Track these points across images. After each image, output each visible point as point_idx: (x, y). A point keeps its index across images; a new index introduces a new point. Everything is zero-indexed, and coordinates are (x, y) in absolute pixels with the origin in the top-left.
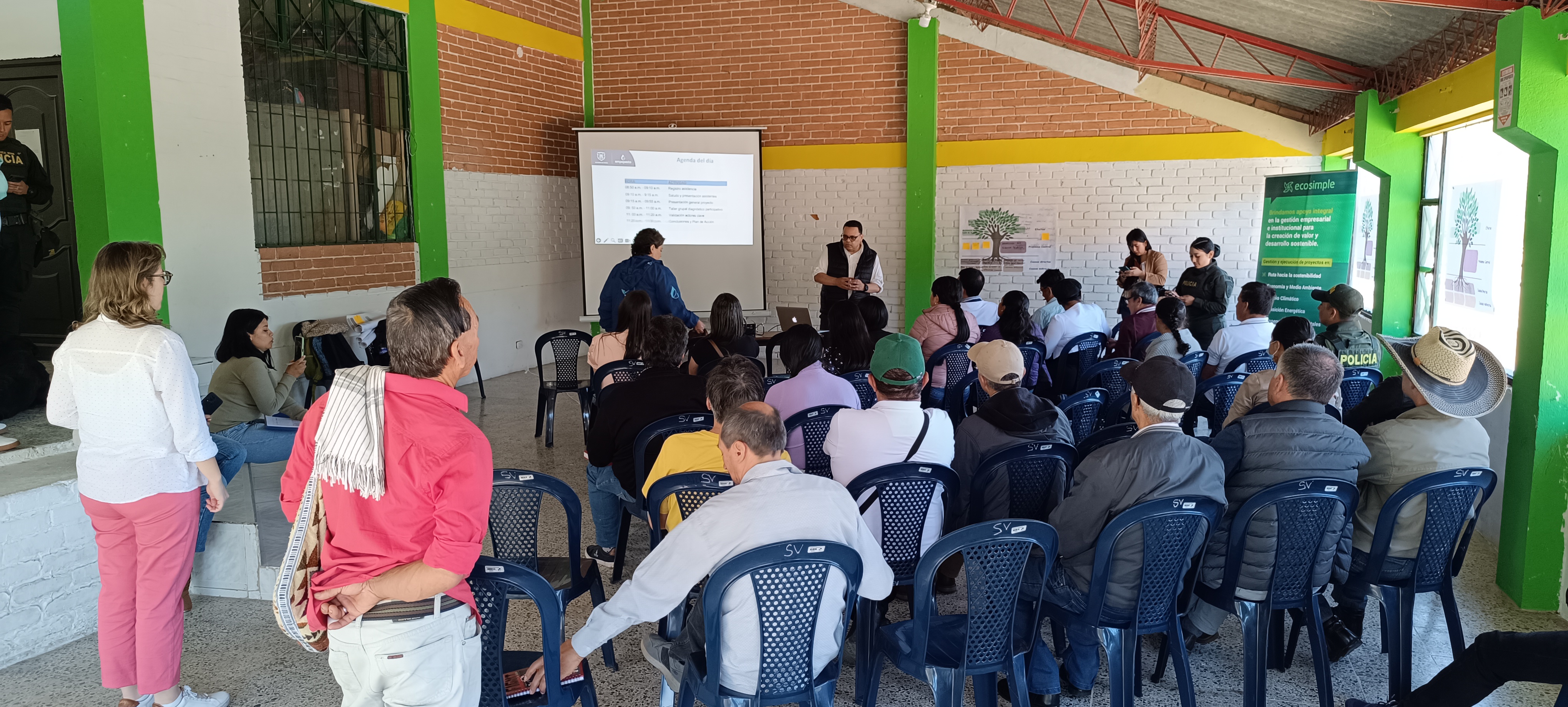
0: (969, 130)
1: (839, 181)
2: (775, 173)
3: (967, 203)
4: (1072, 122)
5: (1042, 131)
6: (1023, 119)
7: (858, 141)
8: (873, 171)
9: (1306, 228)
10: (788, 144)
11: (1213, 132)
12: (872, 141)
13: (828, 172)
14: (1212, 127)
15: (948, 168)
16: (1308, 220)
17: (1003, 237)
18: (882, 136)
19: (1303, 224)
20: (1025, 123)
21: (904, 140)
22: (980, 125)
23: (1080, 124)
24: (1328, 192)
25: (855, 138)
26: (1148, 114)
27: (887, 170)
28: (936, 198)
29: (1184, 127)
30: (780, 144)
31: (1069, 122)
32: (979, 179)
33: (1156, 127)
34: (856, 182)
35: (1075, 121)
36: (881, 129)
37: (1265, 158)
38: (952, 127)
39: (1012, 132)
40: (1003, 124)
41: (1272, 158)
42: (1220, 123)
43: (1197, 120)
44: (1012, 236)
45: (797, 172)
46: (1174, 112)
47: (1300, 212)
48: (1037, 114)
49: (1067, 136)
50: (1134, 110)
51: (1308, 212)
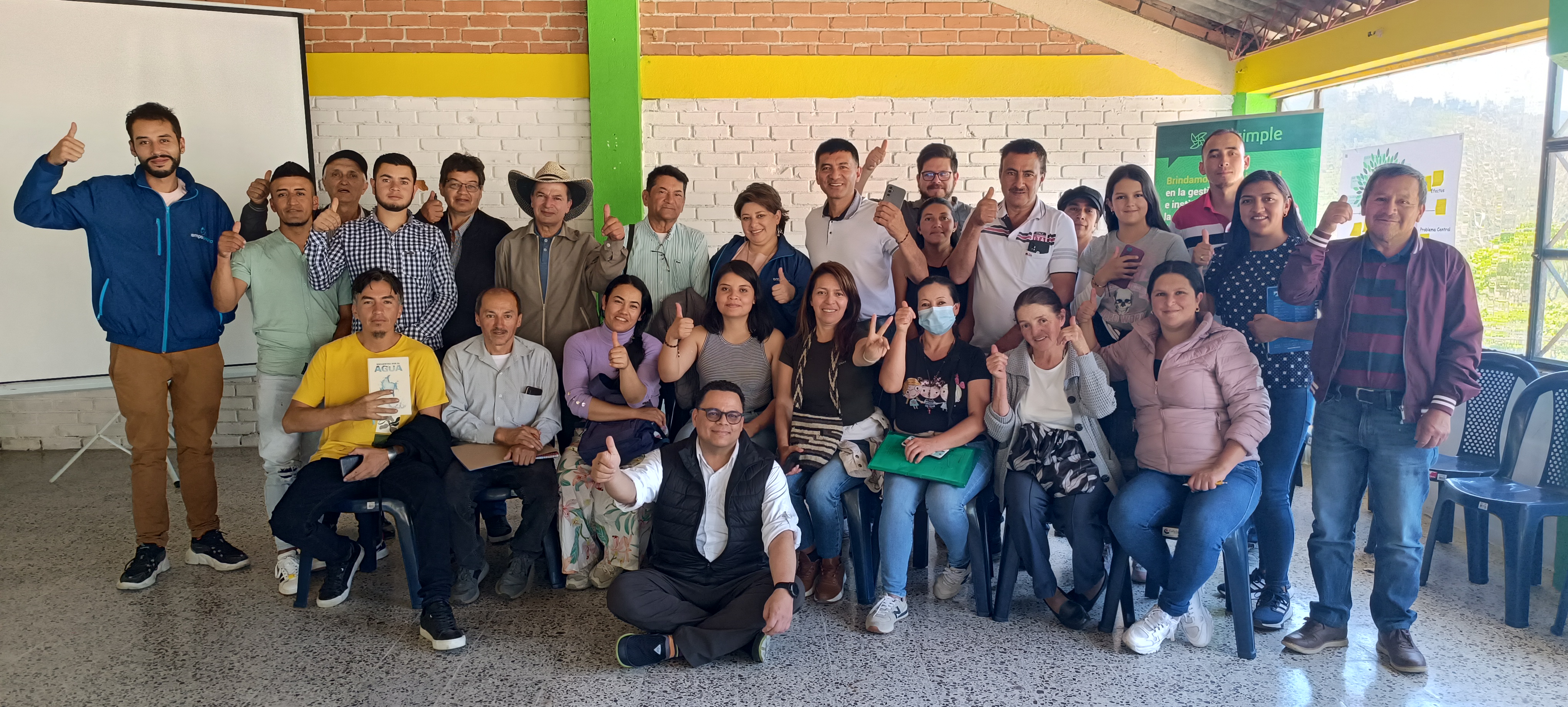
0: (692, 36)
1: (463, 119)
2: (336, 103)
3: (696, 164)
4: (866, 29)
5: (817, 43)
6: (786, 22)
7: (496, 49)
8: (524, 103)
10: (359, 48)
11: (1080, 54)
12: (519, 49)
13: (443, 103)
14: (1078, 46)
15: (662, 102)
18: (541, 41)
20: (789, 28)
21: (588, 53)
22: (713, 29)
23: (878, 33)
25: (491, 44)
26: (982, 22)
27: (553, 102)
28: (643, 153)
29: (1038, 44)
30: (346, 49)
31: (860, 30)
32: (716, 123)
33: (996, 43)
34: (495, 122)
35: (871, 29)
36: (538, 29)
37: (1154, 97)
38: (665, 30)
39: (768, 44)
40: (752, 29)
41: (1164, 96)
42: (1091, 39)
43: (1056, 33)
45: (380, 101)
46: (1021, 20)
48: (809, 15)
49: (857, 52)
50: (962, 15)
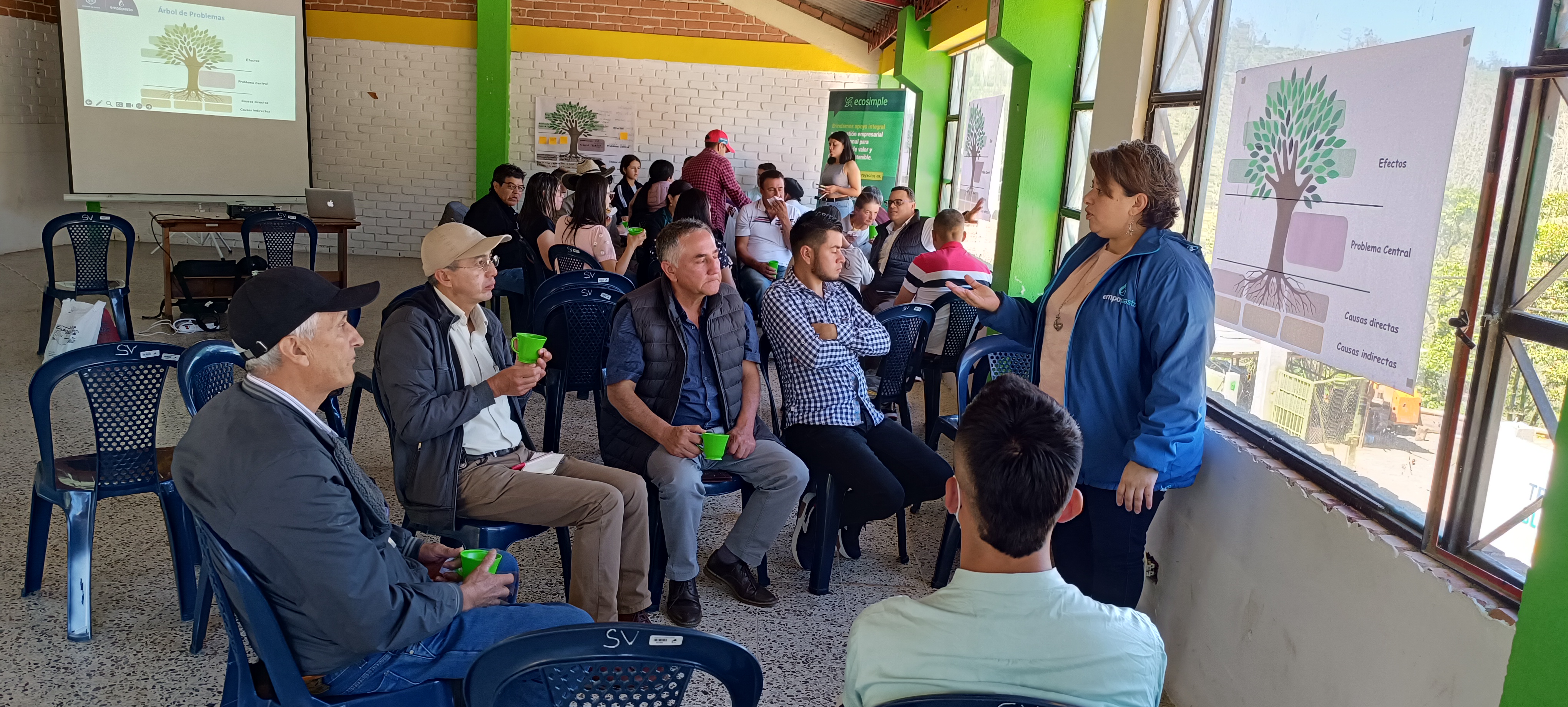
0: (546, 15)
1: (401, 57)
2: (323, 41)
3: (543, 94)
4: (651, 17)
5: (621, 24)
6: (601, 9)
7: (422, 15)
8: (439, 49)
9: (862, 142)
10: (339, 9)
11: (784, 42)
12: (437, 16)
13: (389, 46)
14: (783, 37)
15: (523, 54)
16: (864, 135)
17: (580, 133)
18: (450, 11)
19: (860, 138)
20: (604, 13)
21: (474, 18)
22: (557, 11)
23: (659, 20)
24: (882, 109)
25: (419, 11)
26: (725, 18)
27: (456, 50)
28: (510, 85)
29: (759, 34)
30: (331, 8)
31: (648, 17)
32: (556, 69)
33: (732, 31)
34: (420, 60)
35: (654, 17)
36: (449, 4)
37: (829, 72)
38: (527, 10)
39: (590, 22)
40: (581, 12)
41: (836, 73)
42: (791, 33)
43: (770, 29)
44: (590, 133)
45: (351, 42)
46: (749, 18)
47: (858, 127)
48: (616, 6)
49: (646, 32)
50: (711, 12)
51: (864, 127)
